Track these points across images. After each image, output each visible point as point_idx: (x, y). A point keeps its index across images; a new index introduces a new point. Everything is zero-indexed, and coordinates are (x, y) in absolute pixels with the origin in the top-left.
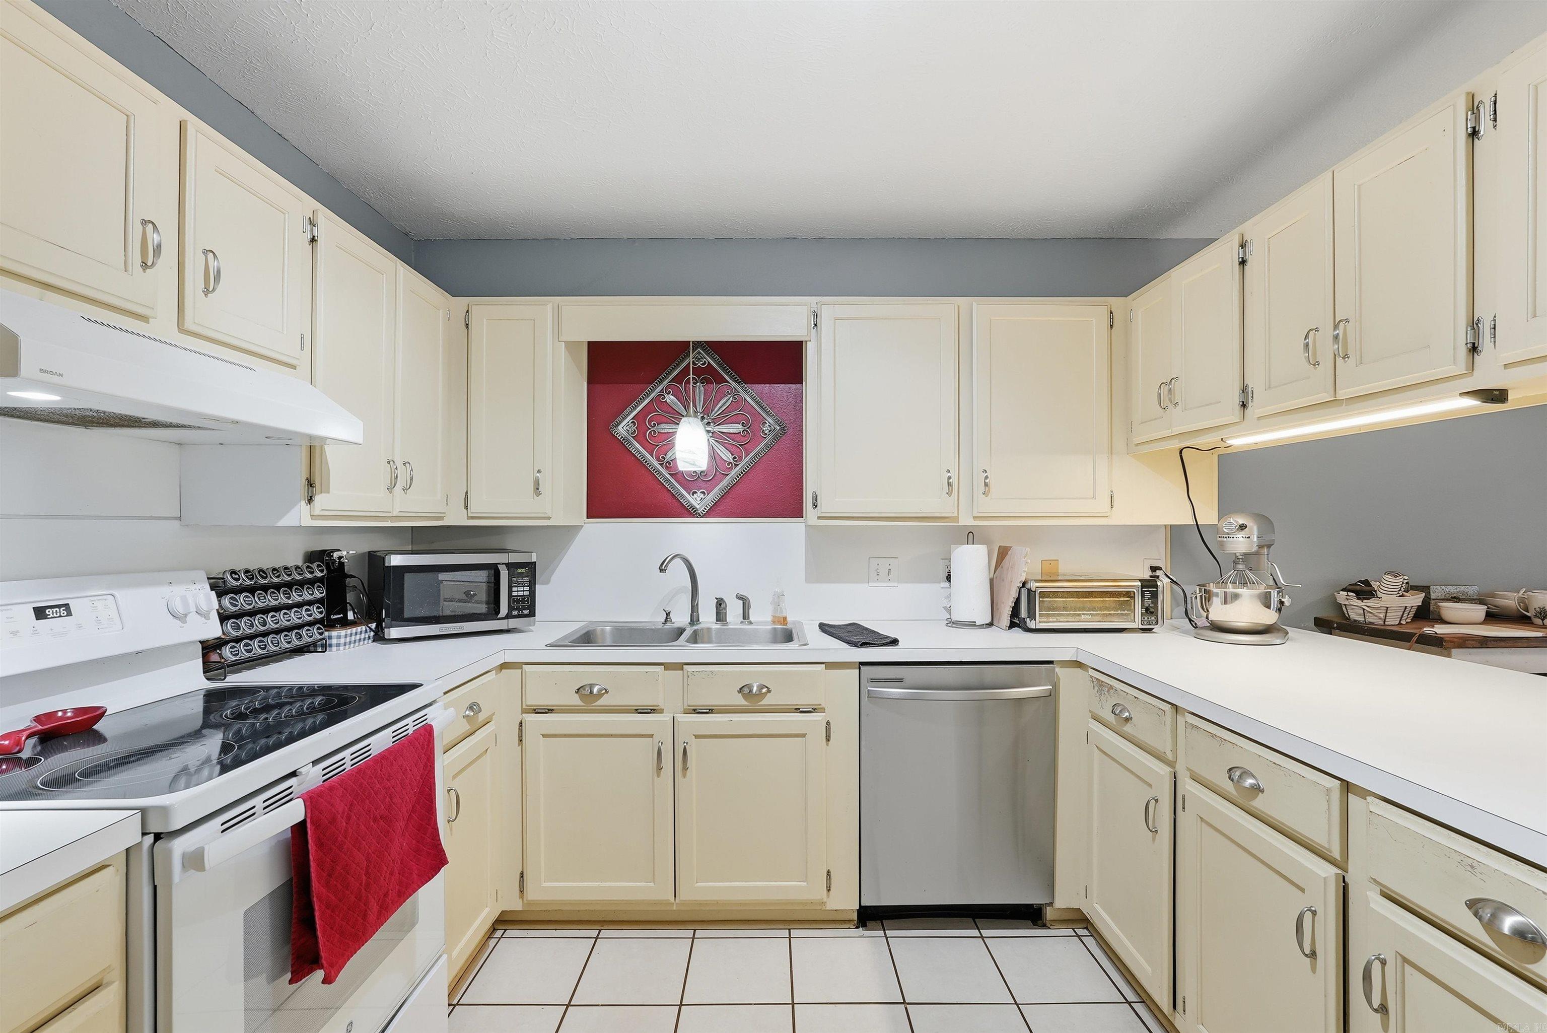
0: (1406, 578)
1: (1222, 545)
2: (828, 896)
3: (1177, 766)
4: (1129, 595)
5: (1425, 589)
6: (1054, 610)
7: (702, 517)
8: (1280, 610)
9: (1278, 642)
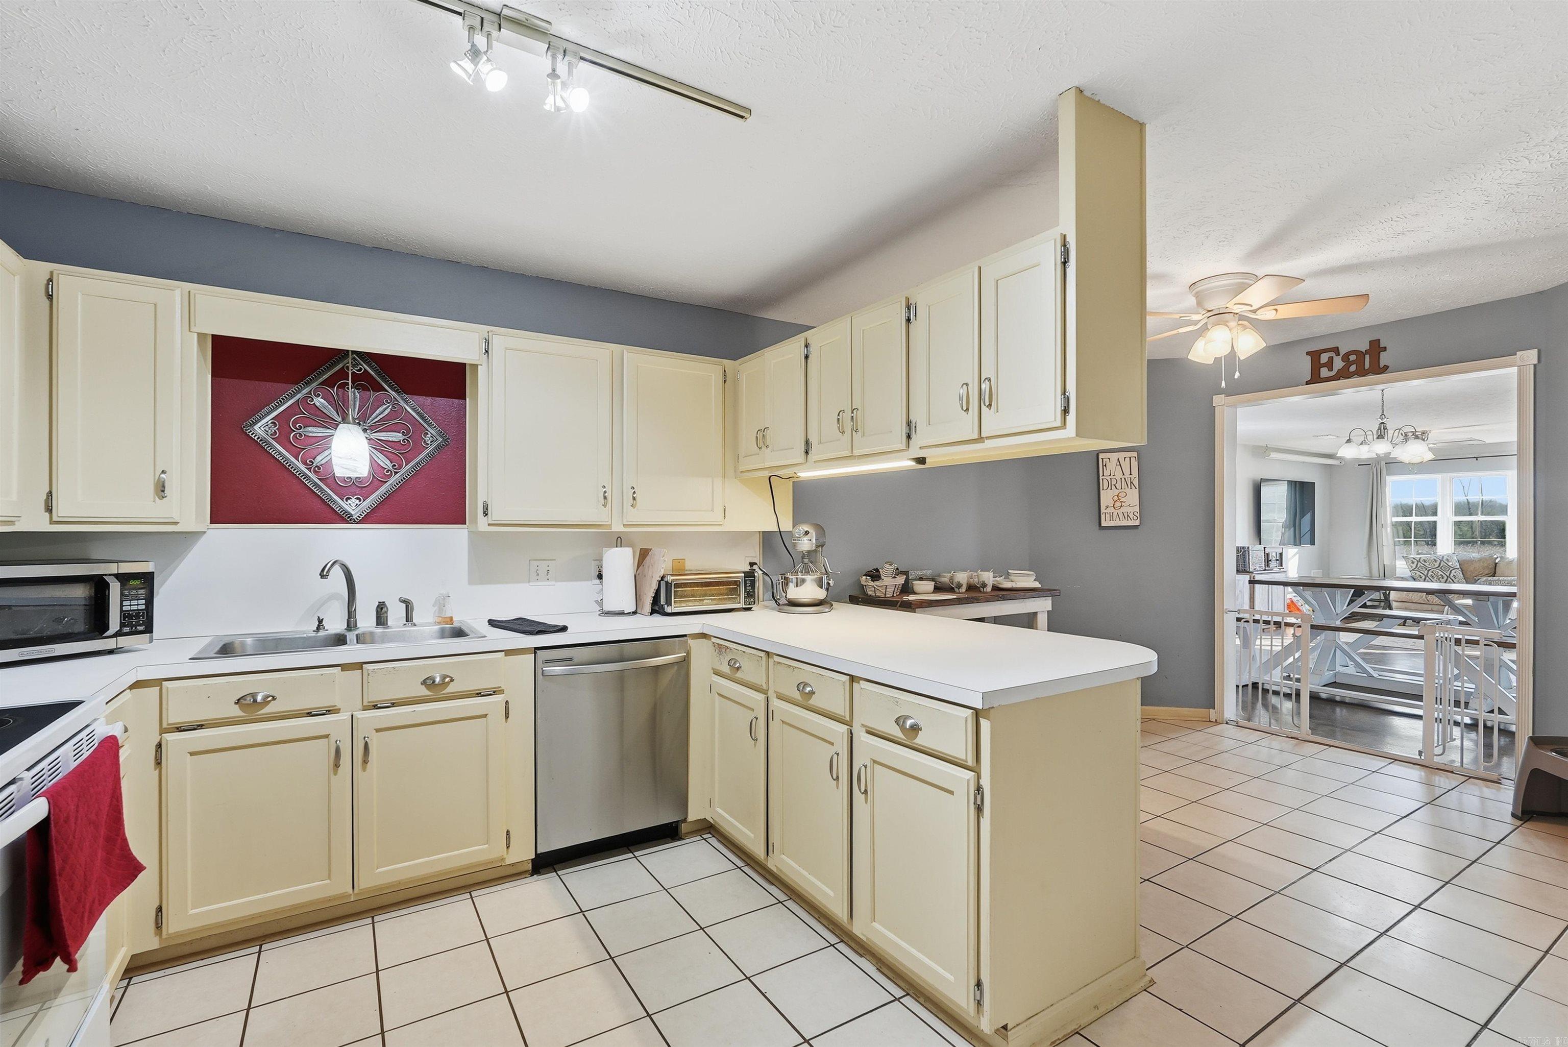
0: (896, 565)
1: (795, 545)
2: (507, 853)
3: (769, 692)
4: (736, 583)
5: (906, 573)
6: (685, 597)
7: (357, 523)
8: (827, 589)
9: (827, 610)
